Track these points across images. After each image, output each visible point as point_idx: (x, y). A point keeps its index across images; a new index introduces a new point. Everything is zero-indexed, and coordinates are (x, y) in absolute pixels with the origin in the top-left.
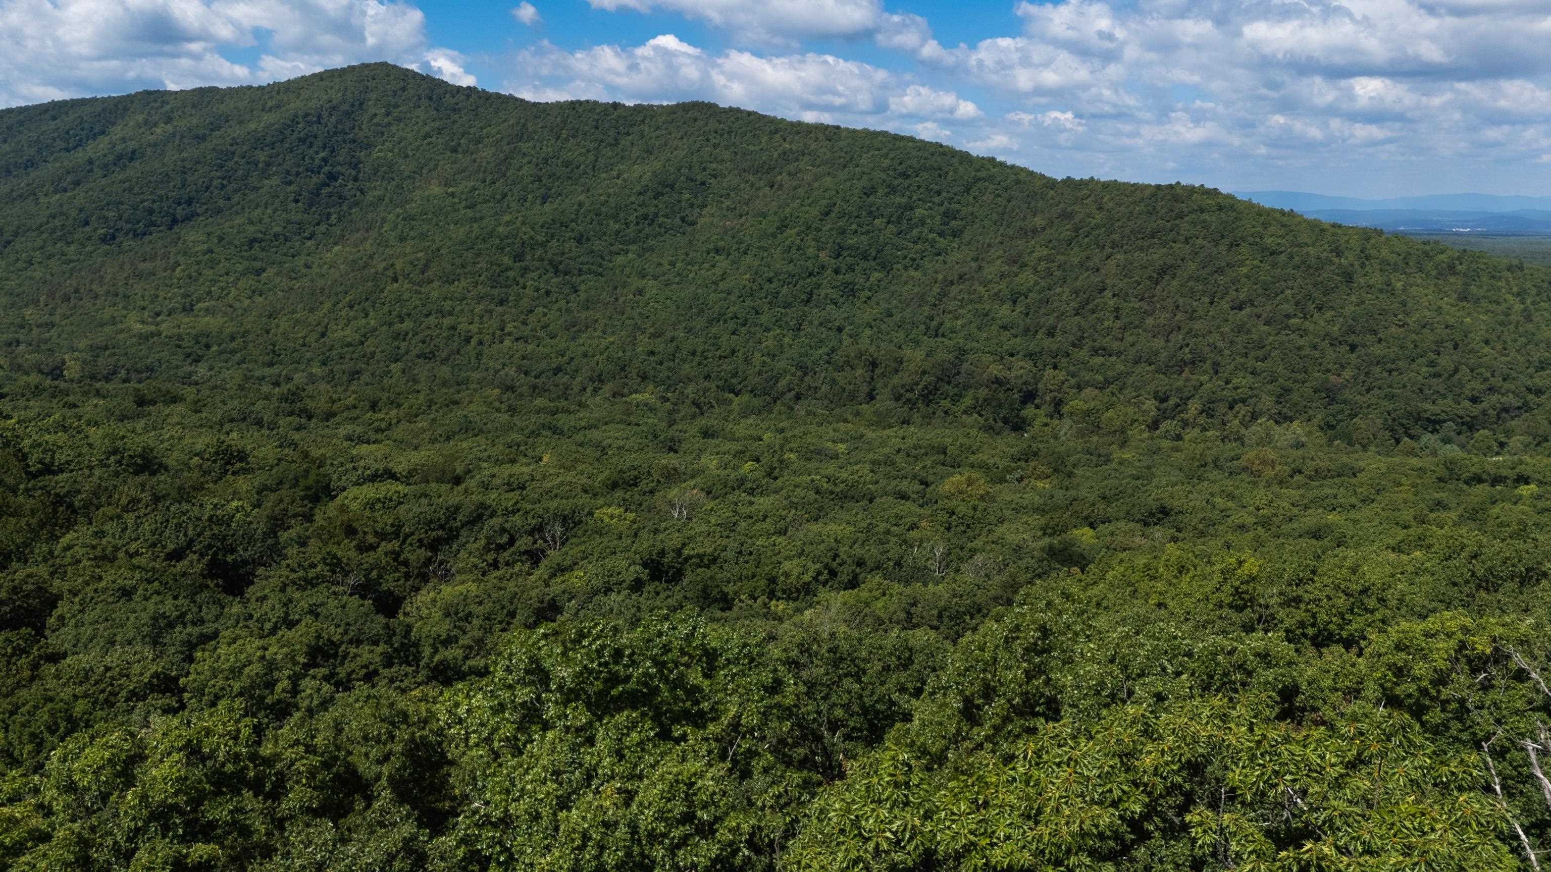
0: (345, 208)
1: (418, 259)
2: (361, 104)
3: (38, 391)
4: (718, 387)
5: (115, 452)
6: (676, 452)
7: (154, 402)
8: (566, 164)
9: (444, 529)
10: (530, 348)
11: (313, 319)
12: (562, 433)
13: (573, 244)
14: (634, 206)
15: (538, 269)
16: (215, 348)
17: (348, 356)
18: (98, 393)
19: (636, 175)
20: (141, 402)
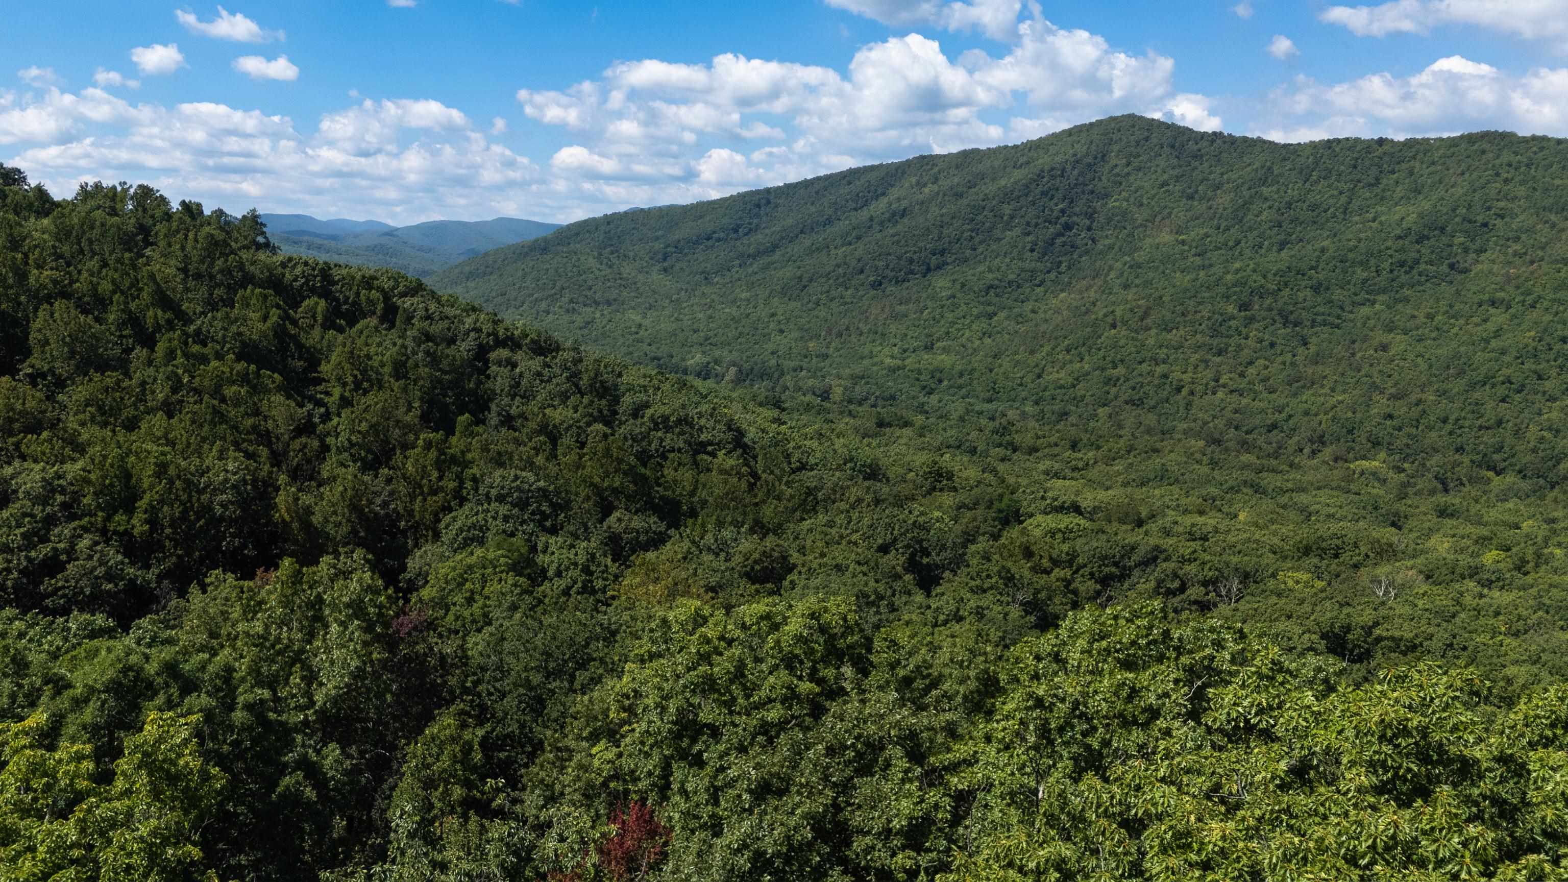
0: (1075, 256)
1: (1139, 307)
2: (1104, 156)
3: (808, 407)
4: (1472, 462)
5: (851, 460)
6: (1400, 528)
7: (890, 425)
8: (1313, 208)
9: (1118, 567)
10: (1244, 401)
11: (1032, 361)
12: (1264, 492)
13: (1308, 293)
14: (1389, 252)
15: (1264, 319)
16: (946, 383)
17: (1059, 398)
18: (850, 413)
19: (1397, 217)
20: (881, 424)
